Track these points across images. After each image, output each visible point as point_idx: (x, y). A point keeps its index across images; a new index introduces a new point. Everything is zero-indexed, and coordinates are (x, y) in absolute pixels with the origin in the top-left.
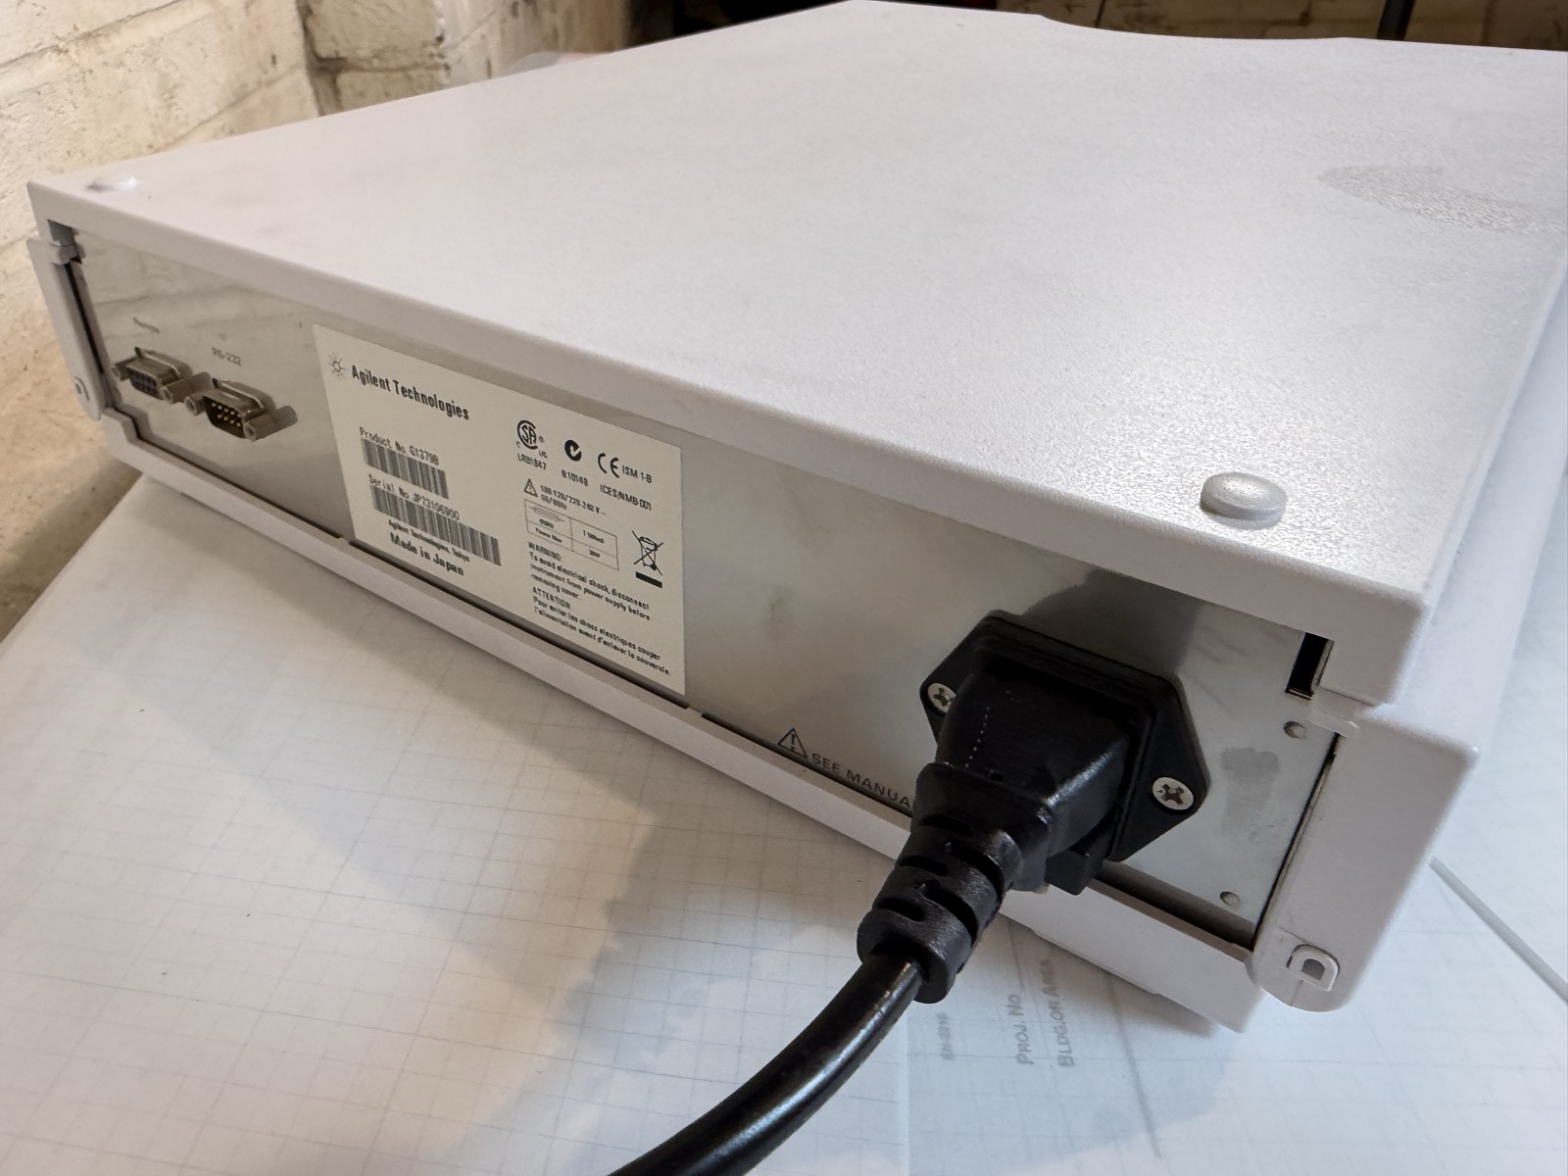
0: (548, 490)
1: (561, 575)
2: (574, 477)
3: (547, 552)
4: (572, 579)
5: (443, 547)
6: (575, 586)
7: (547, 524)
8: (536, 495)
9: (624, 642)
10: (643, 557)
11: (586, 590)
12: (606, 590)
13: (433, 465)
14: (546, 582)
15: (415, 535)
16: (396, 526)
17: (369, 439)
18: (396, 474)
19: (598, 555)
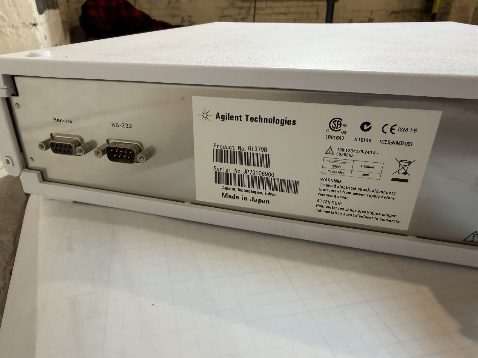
0: (343, 150)
1: (339, 189)
2: (363, 140)
3: (332, 180)
4: (346, 190)
5: (258, 193)
6: (347, 193)
7: (337, 167)
8: (333, 154)
9: (372, 214)
10: (399, 170)
11: (354, 194)
12: (369, 191)
13: (263, 153)
14: (327, 195)
15: (240, 190)
16: (226, 189)
17: (219, 148)
18: (234, 162)
19: (368, 175)
